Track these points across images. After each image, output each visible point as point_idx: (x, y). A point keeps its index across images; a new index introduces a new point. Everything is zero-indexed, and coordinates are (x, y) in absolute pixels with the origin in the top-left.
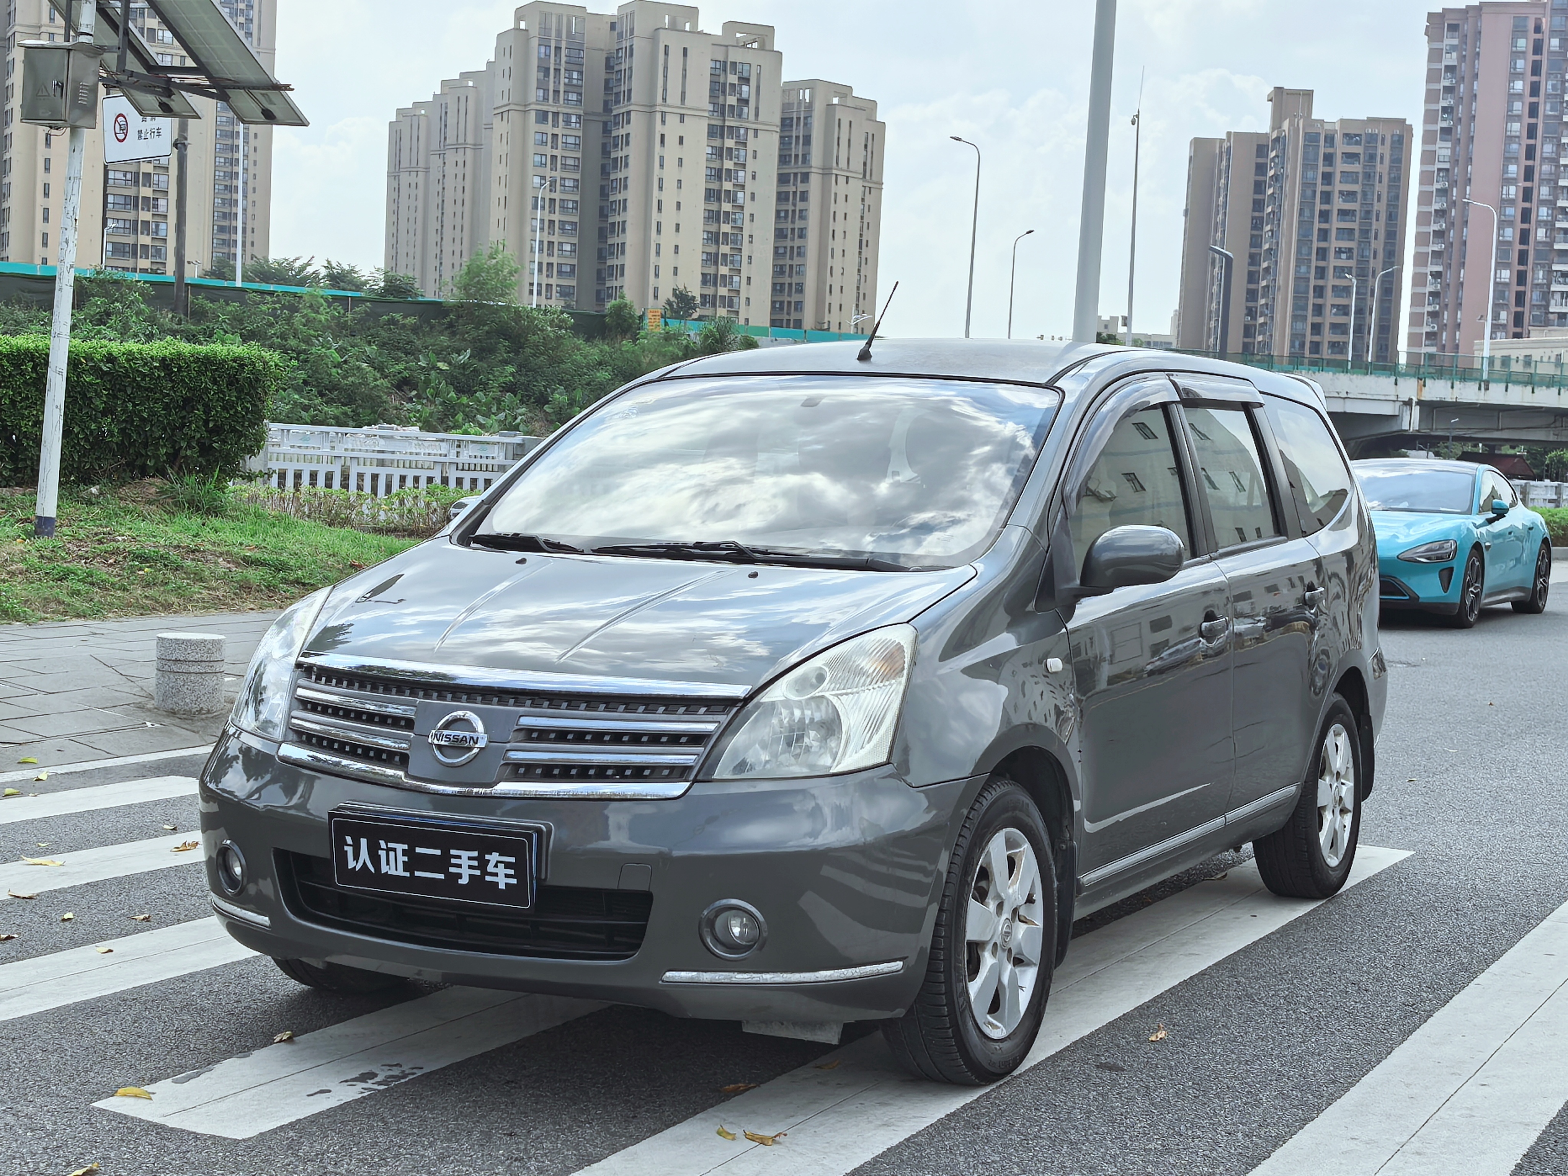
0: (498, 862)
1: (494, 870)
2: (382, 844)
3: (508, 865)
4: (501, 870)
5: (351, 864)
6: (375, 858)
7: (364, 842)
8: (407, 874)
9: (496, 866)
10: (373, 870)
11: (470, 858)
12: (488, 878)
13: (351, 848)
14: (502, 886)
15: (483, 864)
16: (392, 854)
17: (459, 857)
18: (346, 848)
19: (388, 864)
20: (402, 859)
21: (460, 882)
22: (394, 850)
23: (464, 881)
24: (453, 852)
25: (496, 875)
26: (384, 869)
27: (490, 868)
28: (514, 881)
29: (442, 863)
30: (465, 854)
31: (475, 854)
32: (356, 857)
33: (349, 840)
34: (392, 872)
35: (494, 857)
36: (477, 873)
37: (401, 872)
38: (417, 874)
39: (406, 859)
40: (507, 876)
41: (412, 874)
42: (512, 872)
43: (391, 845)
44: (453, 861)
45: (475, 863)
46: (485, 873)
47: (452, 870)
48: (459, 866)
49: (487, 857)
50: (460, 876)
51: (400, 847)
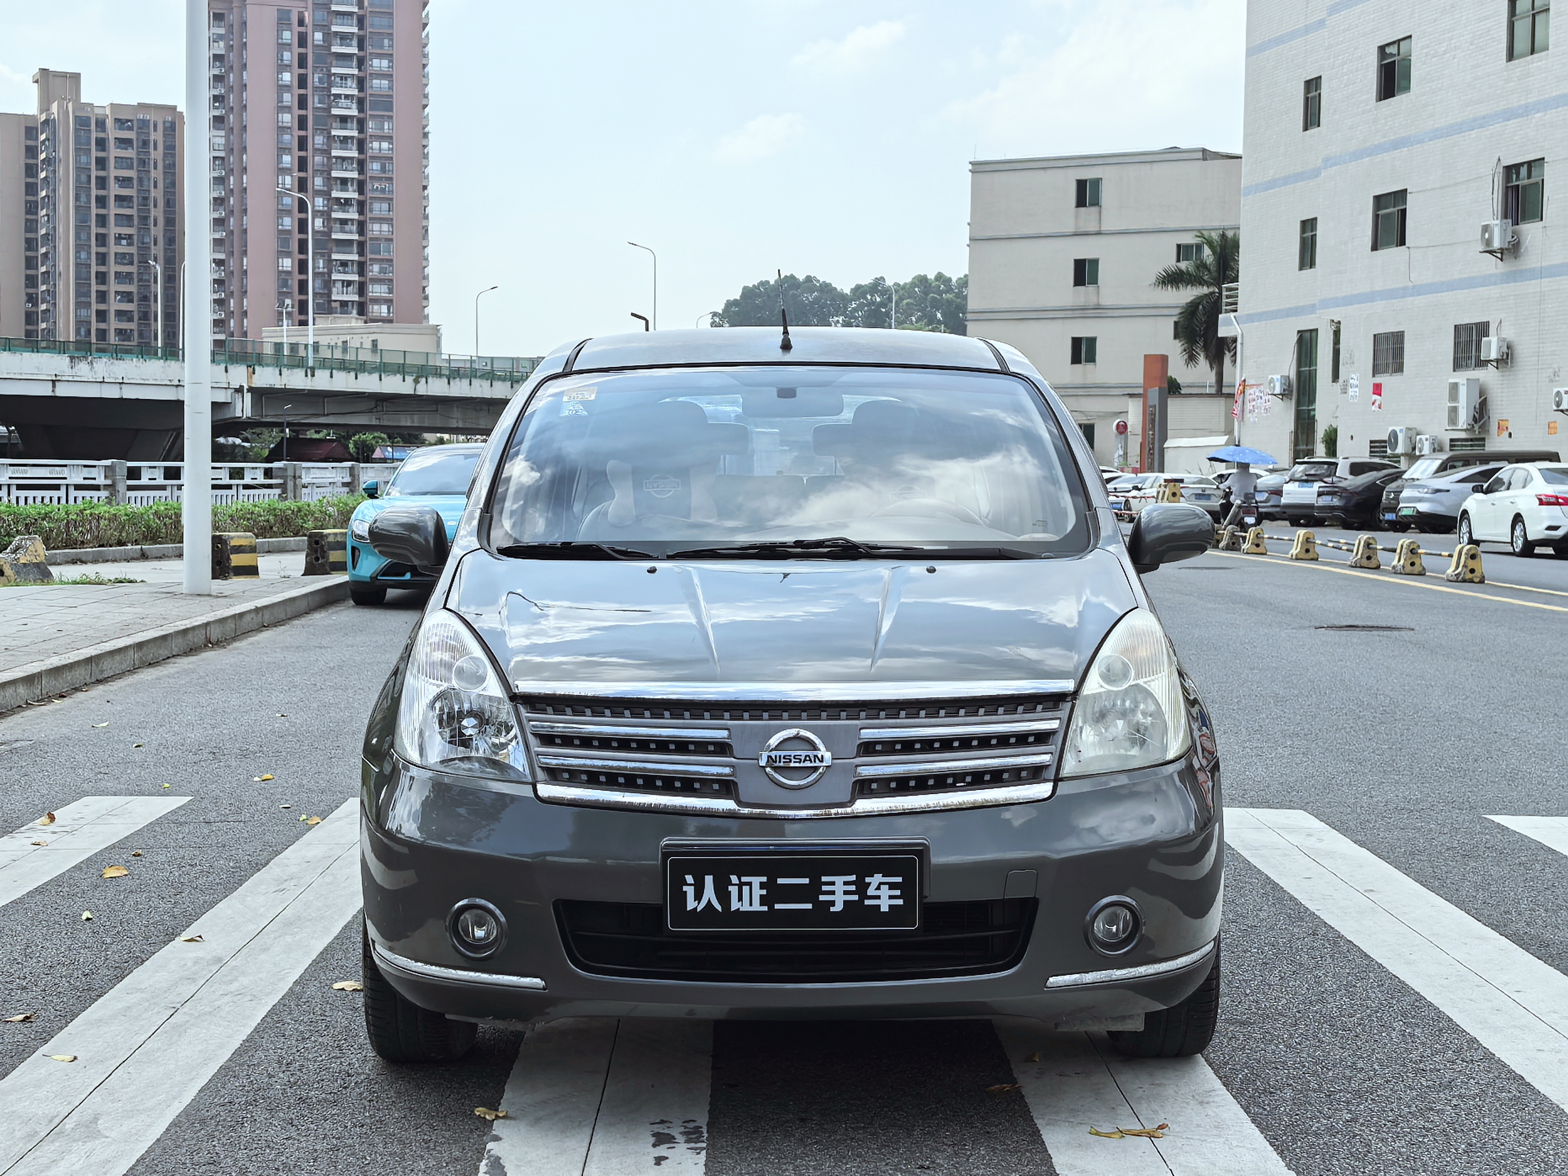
0: (881, 884)
1: (877, 893)
2: (734, 879)
3: (892, 886)
4: (885, 891)
5: (691, 904)
6: (723, 895)
7: (709, 880)
8: (765, 908)
9: (878, 888)
10: (719, 908)
11: (845, 883)
12: (867, 902)
13: (693, 887)
14: (884, 908)
15: (862, 888)
16: (746, 889)
17: (833, 883)
18: (685, 888)
19: (740, 899)
20: (758, 892)
21: (832, 909)
22: (750, 884)
23: (838, 907)
24: (824, 879)
25: (878, 897)
26: (735, 905)
27: (871, 892)
28: (900, 902)
29: (811, 892)
30: (839, 880)
31: (853, 878)
32: (698, 897)
33: (689, 879)
34: (746, 907)
35: (875, 880)
36: (855, 897)
37: (757, 907)
38: (777, 906)
39: (764, 892)
40: (891, 897)
41: (771, 907)
42: (898, 892)
43: (744, 879)
44: (825, 888)
45: (853, 888)
46: (864, 896)
47: (822, 898)
48: (833, 893)
49: (868, 880)
50: (833, 903)
51: (756, 881)
